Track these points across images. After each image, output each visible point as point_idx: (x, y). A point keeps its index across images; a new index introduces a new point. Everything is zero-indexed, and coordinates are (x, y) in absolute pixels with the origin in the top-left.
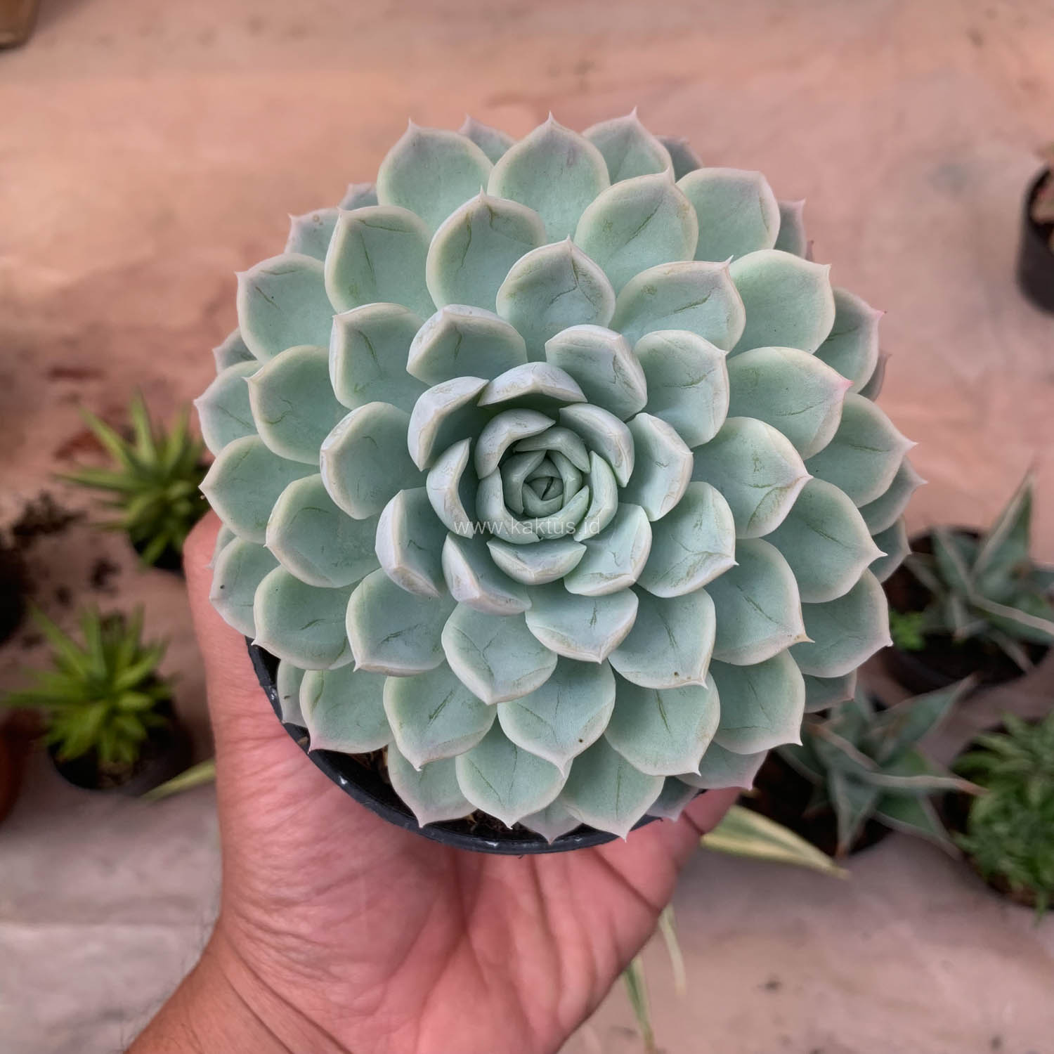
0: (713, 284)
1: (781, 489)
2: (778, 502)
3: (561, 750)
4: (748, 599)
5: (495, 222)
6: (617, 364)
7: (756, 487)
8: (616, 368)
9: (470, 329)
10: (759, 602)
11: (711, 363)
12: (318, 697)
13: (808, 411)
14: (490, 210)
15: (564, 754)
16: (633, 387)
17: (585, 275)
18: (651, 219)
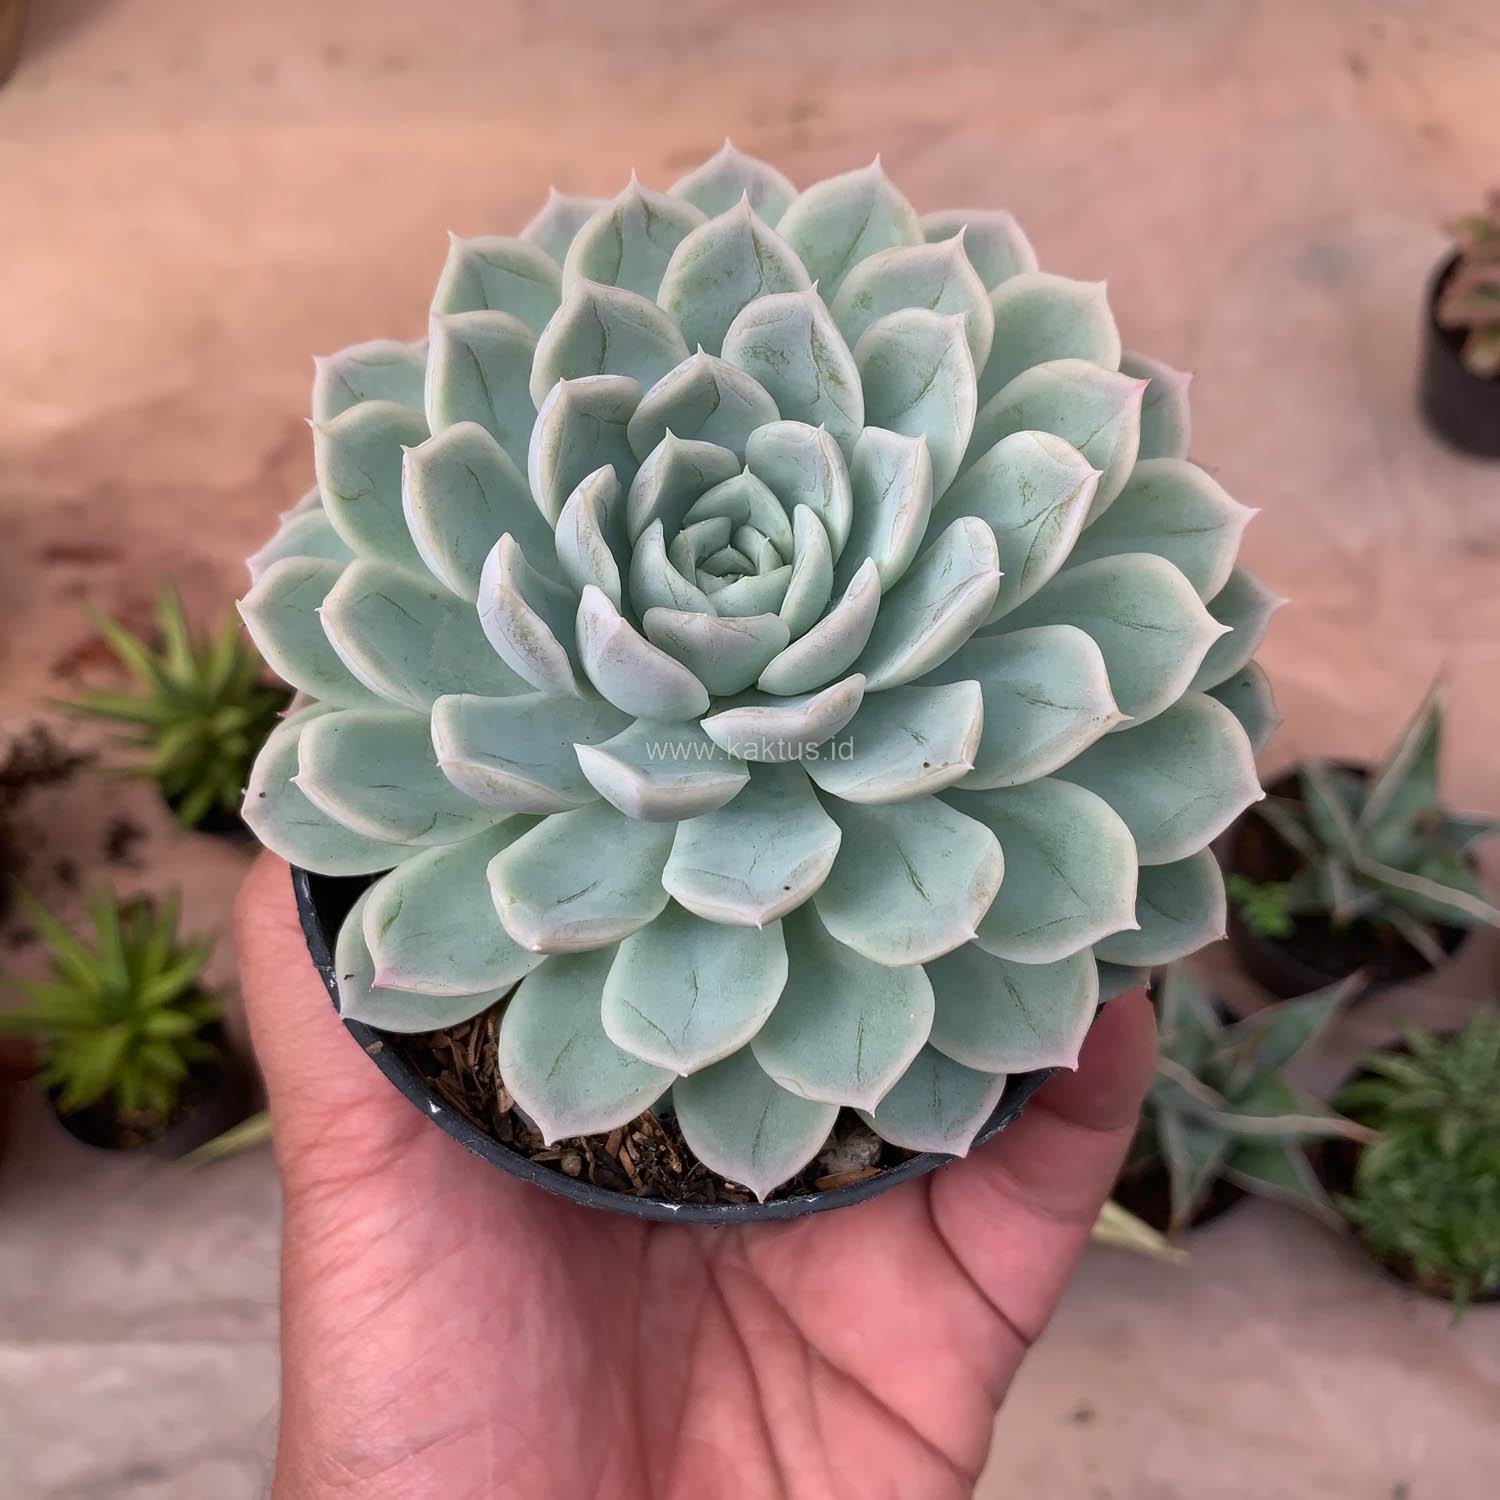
0: (945, 272)
1: (1062, 504)
2: (1058, 523)
3: (757, 900)
4: (1033, 702)
5: (654, 228)
6: (817, 340)
7: (1027, 524)
8: (816, 350)
9: (615, 313)
10: (1048, 697)
11: (946, 337)
12: (391, 920)
13: (1094, 438)
14: (646, 206)
15: (761, 904)
16: (842, 379)
17: (771, 257)
18: (862, 236)
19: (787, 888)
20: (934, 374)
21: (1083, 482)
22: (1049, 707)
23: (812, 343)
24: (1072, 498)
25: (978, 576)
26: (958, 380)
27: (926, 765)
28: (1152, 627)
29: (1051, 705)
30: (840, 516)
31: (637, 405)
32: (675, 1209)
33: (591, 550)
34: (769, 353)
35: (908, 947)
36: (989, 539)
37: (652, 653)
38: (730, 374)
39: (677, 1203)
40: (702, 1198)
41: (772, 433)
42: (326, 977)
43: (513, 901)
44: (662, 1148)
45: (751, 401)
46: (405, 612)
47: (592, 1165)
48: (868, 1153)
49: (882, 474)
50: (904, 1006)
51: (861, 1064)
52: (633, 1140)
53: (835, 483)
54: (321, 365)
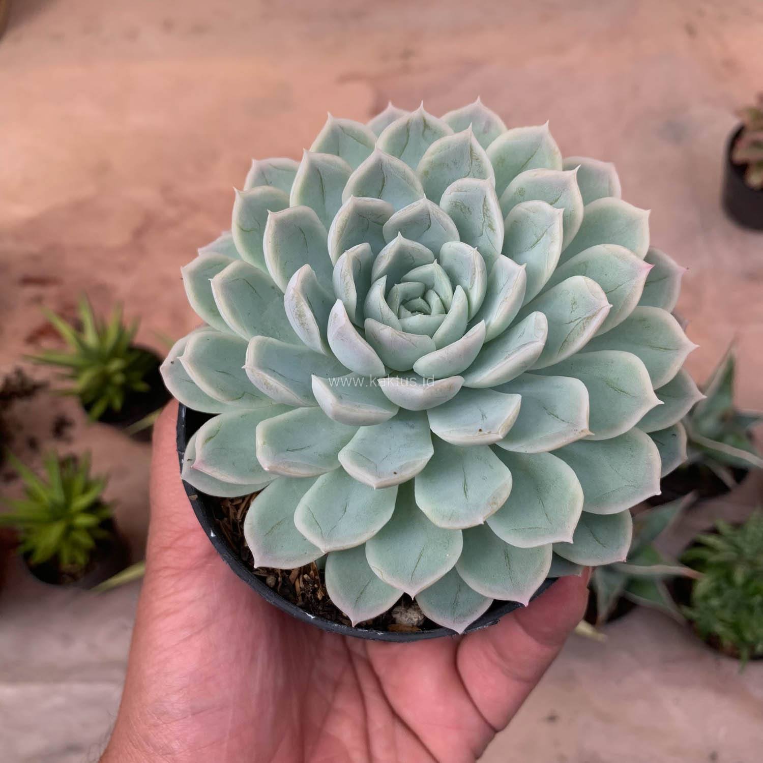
0: (564, 186)
1: (588, 318)
2: (584, 327)
3: (378, 475)
4: (550, 414)
5: (427, 132)
6: (486, 206)
7: (570, 323)
8: (484, 210)
9: (391, 170)
10: (557, 413)
11: (552, 218)
12: (211, 438)
13: (620, 288)
14: (425, 121)
15: (380, 477)
16: (494, 228)
17: (477, 159)
18: (531, 160)
19: (395, 473)
20: (542, 236)
21: (601, 309)
22: (556, 418)
23: (483, 206)
24: (594, 315)
25: (532, 342)
26: (552, 242)
27: (480, 430)
28: (623, 392)
29: (558, 417)
30: (477, 295)
31: (390, 217)
32: (312, 617)
33: (345, 283)
34: (462, 207)
35: (450, 519)
36: (544, 325)
37: (358, 340)
38: (438, 213)
39: (314, 615)
40: (329, 617)
41: (453, 247)
42: (181, 457)
43: (264, 443)
44: (316, 586)
45: (446, 228)
46: (256, 291)
47: (280, 584)
48: (417, 619)
49: (502, 280)
50: (446, 549)
51: (415, 572)
52: (303, 578)
53: (476, 280)
54: (255, 164)
